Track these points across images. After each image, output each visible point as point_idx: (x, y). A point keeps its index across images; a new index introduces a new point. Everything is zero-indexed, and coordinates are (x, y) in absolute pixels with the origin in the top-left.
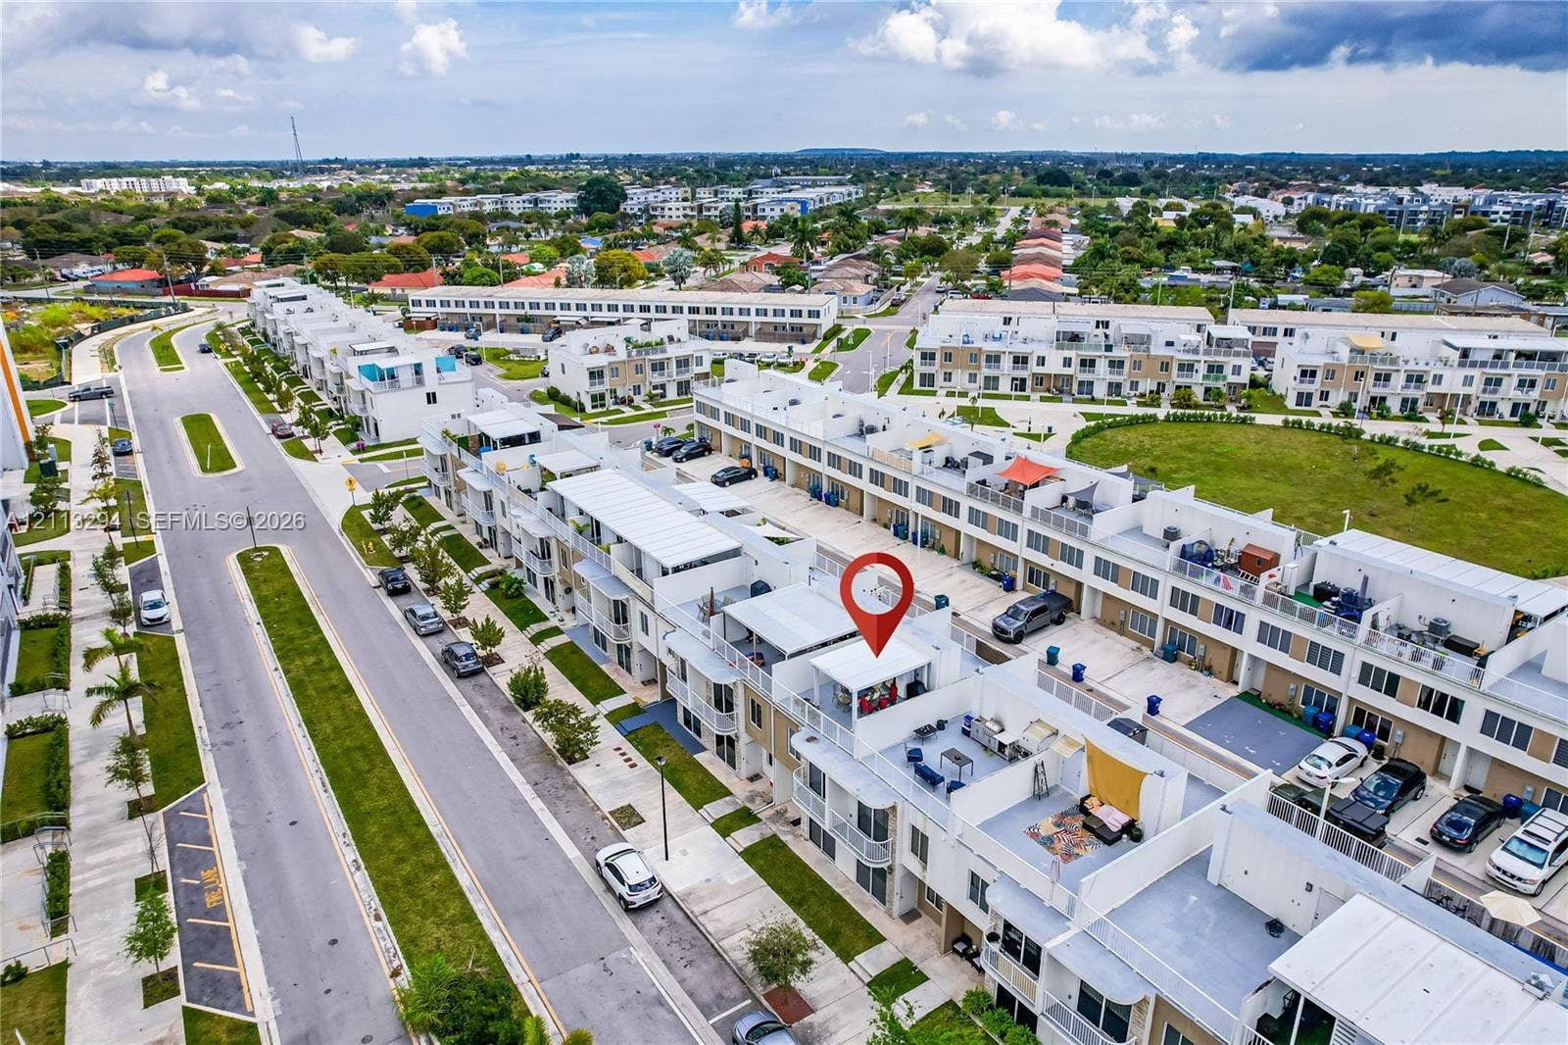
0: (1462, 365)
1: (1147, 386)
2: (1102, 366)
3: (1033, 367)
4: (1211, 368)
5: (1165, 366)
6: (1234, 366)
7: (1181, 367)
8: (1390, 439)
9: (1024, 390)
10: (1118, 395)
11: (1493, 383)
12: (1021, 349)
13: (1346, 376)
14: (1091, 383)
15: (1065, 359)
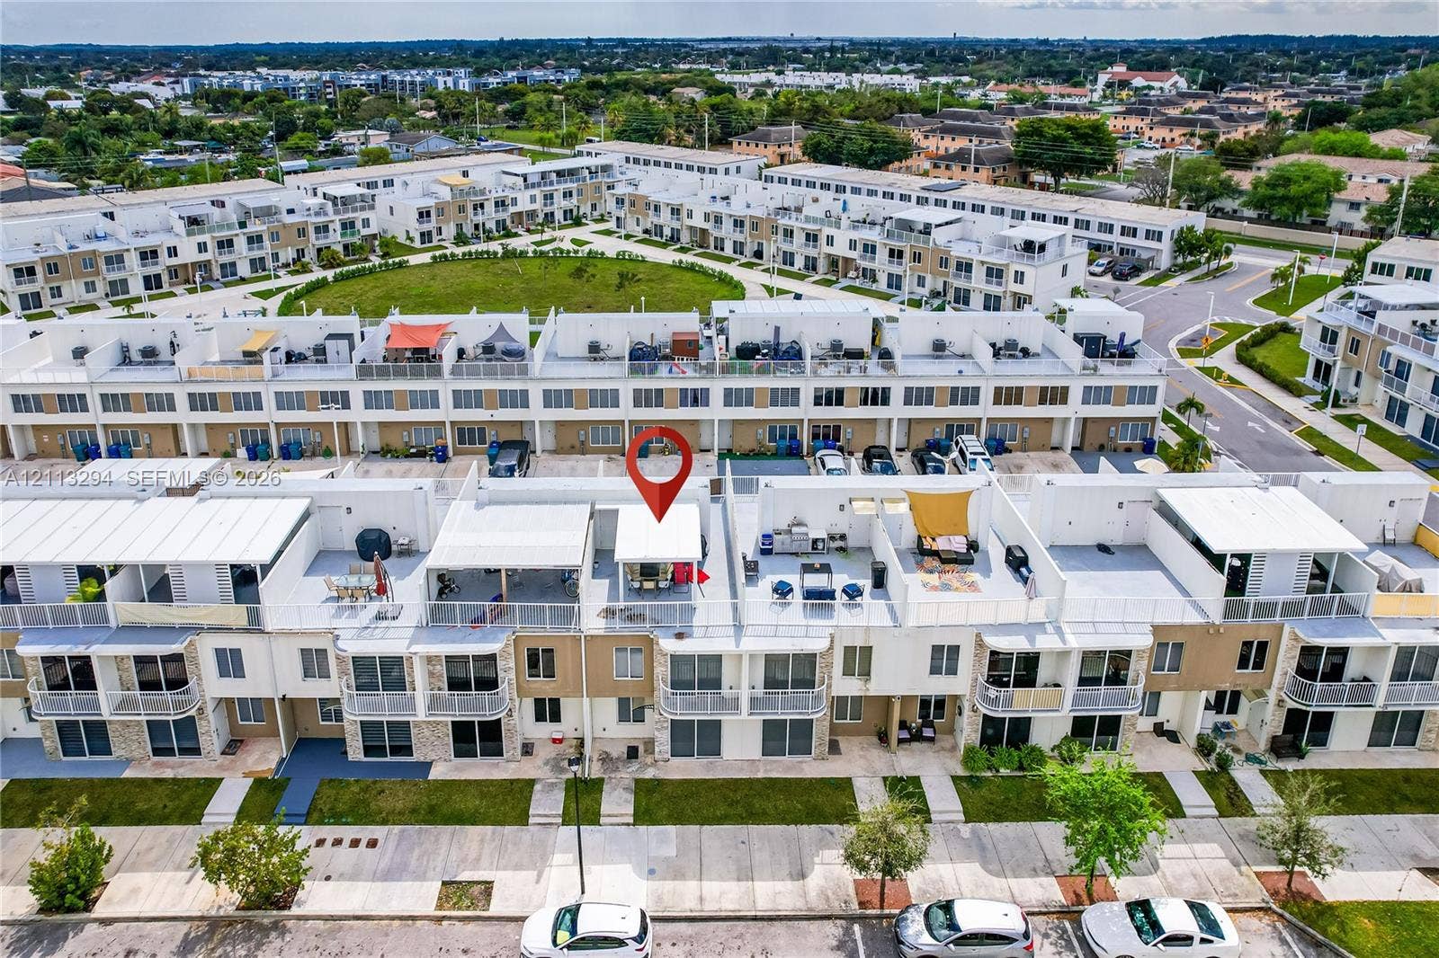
0: (527, 187)
1: (288, 254)
2: (241, 244)
3: (165, 261)
4: (344, 226)
5: (302, 232)
6: (363, 220)
7: (318, 230)
8: (522, 252)
9: (161, 287)
10: (264, 270)
11: (549, 197)
12: (147, 242)
13: (453, 210)
14: (233, 265)
15: (199, 244)
